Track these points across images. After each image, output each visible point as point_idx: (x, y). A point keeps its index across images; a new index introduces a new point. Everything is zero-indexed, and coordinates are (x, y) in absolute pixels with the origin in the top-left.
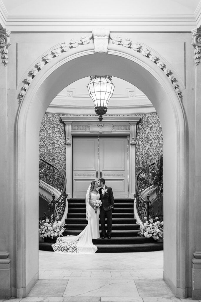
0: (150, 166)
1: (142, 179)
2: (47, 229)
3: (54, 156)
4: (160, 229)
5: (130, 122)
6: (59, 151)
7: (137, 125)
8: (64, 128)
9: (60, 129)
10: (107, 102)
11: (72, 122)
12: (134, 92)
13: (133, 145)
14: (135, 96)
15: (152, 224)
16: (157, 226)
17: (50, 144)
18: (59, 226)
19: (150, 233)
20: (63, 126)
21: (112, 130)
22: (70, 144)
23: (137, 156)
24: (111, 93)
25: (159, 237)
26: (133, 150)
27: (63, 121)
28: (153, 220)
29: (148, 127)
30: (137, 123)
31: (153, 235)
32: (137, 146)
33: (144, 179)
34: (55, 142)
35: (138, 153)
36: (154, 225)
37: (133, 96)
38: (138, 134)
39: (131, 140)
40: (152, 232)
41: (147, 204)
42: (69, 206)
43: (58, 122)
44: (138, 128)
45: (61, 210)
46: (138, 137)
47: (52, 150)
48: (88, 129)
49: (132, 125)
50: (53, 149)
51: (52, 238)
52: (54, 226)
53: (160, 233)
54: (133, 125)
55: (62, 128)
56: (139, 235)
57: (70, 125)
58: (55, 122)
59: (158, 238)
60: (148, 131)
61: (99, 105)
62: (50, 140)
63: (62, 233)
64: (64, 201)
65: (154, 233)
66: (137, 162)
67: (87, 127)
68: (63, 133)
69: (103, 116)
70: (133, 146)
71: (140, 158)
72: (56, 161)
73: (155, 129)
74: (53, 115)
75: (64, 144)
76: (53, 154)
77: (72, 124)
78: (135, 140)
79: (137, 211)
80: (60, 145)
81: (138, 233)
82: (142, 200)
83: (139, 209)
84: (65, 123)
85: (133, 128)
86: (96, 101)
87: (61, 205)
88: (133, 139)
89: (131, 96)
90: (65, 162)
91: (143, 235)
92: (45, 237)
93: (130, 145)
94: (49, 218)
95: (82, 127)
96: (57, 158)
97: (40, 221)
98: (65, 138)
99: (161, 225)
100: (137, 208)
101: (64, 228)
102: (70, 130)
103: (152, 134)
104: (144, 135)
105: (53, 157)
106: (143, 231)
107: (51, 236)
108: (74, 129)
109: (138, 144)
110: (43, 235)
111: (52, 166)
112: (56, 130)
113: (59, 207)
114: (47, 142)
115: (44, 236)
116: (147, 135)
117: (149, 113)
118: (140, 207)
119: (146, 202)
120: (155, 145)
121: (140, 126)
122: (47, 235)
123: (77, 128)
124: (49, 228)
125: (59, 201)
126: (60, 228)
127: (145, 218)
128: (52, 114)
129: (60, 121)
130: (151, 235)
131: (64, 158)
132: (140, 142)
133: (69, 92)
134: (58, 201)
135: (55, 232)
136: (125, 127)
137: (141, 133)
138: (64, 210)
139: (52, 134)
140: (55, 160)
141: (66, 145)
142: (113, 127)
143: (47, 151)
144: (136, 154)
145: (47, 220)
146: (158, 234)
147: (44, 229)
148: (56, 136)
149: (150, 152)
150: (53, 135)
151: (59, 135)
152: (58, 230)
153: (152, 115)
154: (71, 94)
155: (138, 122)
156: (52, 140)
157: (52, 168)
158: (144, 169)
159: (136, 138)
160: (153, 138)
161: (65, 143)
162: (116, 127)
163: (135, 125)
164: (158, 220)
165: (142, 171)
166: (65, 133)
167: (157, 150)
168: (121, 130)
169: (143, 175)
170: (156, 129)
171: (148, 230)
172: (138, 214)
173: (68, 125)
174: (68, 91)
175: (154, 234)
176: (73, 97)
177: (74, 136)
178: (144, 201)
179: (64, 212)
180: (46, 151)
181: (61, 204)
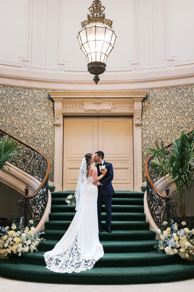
0: (166, 147)
1: (154, 166)
2: (12, 241)
3: (40, 140)
4: (190, 242)
5: (134, 99)
6: (46, 133)
7: (142, 102)
8: (52, 106)
9: (48, 107)
10: (106, 57)
11: (62, 99)
12: (137, 65)
13: (138, 125)
14: (140, 69)
15: (176, 232)
16: (185, 236)
17: (35, 124)
18: (31, 236)
19: (174, 248)
20: (51, 103)
21: (112, 108)
22: (60, 125)
23: (143, 139)
24: (110, 44)
25: (189, 254)
26: (138, 132)
27: (51, 97)
28: (177, 227)
29: (156, 105)
30: (142, 99)
31: (179, 251)
32: (143, 127)
33: (157, 166)
34: (42, 122)
35: (144, 136)
36: (181, 234)
37: (137, 70)
38: (145, 113)
39: (136, 120)
40: (178, 246)
41: (166, 202)
42: (53, 203)
43: (46, 99)
44: (143, 106)
45: (38, 209)
46: (144, 117)
47: (37, 132)
48: (83, 107)
49: (136, 102)
50: (39, 131)
51: (20, 255)
52: (24, 235)
53: (190, 248)
54: (138, 102)
55: (51, 106)
56: (156, 250)
57: (60, 102)
58: (42, 99)
59: (187, 256)
60: (156, 109)
61: (94, 60)
62: (35, 119)
63: (36, 246)
64: (45, 196)
65: (180, 248)
66: (143, 146)
67: (81, 105)
68: (51, 112)
69: (100, 76)
70: (138, 128)
71: (147, 142)
72: (42, 146)
73: (165, 106)
74: (40, 90)
75: (52, 125)
76: (39, 136)
77: (62, 100)
78: (141, 119)
79: (150, 211)
80: (48, 126)
81: (155, 247)
82: (158, 194)
83: (153, 208)
84: (54, 99)
85: (138, 106)
86: (89, 56)
87: (38, 203)
88: (138, 118)
89: (134, 70)
90: (53, 147)
91: (162, 250)
92: (9, 254)
93: (134, 126)
94: (17, 223)
95: (75, 105)
96: (43, 142)
97: (3, 227)
98: (54, 118)
99: (191, 235)
100: (150, 206)
101: (40, 238)
102: (60, 108)
103: (161, 113)
104: (151, 114)
105: (38, 141)
106: (163, 244)
107: (18, 251)
108: (65, 107)
109: (144, 124)
110: (5, 249)
111: (33, 150)
112: (43, 108)
113: (36, 205)
114: (31, 122)
115: (7, 252)
116: (156, 114)
117: (157, 88)
118: (155, 205)
119: (163, 198)
120: (165, 125)
121: (146, 104)
122: (12, 251)
123: (68, 105)
124: (15, 239)
125: (35, 196)
126: (33, 239)
127: (165, 223)
128: (38, 89)
129: (49, 98)
130: (176, 251)
131: (52, 142)
132: (147, 123)
133: (59, 66)
134: (33, 197)
135: (24, 246)
136: (128, 105)
137: (148, 111)
138: (44, 210)
139: (38, 113)
140: (41, 144)
141: (55, 126)
142: (113, 104)
143: (31, 133)
144: (142, 137)
145: (14, 227)
146: (188, 249)
147: (8, 241)
148: (43, 115)
149: (159, 134)
150: (40, 114)
151: (46, 114)
152: (29, 242)
153: (161, 90)
154: (62, 68)
155: (144, 98)
156: (38, 120)
157: (32, 151)
158: (159, 152)
159: (142, 118)
160: (163, 117)
161: (54, 124)
162: (117, 104)
163: (140, 102)
164: (185, 227)
165: (155, 154)
166: (54, 112)
167: (168, 131)
168: (123, 108)
169: (156, 161)
170: (167, 107)
171: (171, 242)
172: (152, 215)
173: (58, 102)
174: (59, 64)
175: (181, 250)
176: (65, 71)
177: (65, 117)
178: (161, 197)
179: (44, 212)
180: (29, 133)
181: (39, 201)
